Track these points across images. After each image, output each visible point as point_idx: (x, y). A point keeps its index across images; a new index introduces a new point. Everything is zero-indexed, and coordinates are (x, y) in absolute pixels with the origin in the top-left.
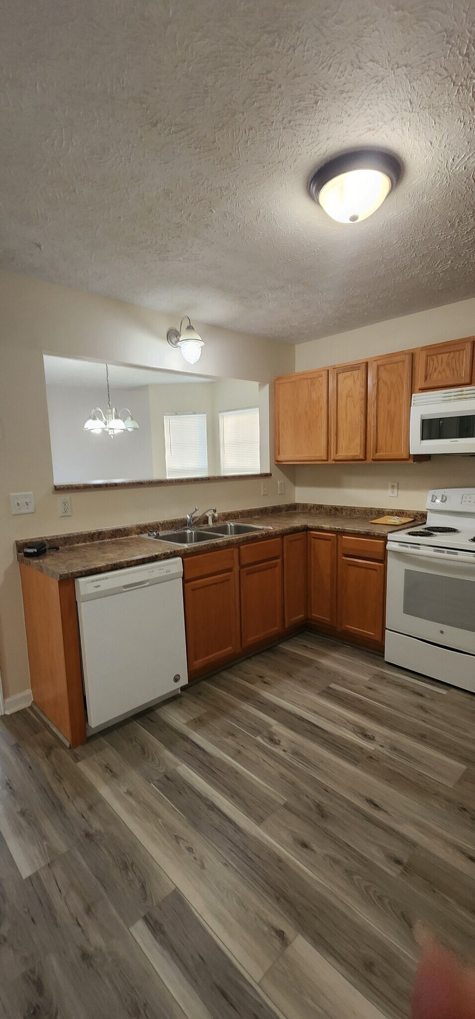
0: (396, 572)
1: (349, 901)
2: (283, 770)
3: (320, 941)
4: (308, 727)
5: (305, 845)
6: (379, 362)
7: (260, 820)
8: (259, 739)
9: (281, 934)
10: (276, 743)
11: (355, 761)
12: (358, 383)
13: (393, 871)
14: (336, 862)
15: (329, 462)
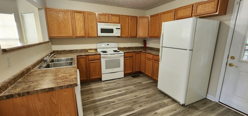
0: (103, 61)
1: (151, 105)
2: (123, 103)
3: (157, 109)
4: (113, 96)
5: (141, 106)
6: (88, 13)
7: (134, 110)
8: (111, 104)
9: (155, 113)
10: (115, 102)
11: (126, 95)
12: (82, 17)
13: (147, 99)
14: (145, 104)
15: (74, 37)
